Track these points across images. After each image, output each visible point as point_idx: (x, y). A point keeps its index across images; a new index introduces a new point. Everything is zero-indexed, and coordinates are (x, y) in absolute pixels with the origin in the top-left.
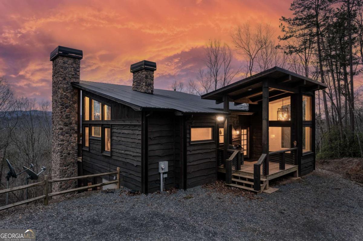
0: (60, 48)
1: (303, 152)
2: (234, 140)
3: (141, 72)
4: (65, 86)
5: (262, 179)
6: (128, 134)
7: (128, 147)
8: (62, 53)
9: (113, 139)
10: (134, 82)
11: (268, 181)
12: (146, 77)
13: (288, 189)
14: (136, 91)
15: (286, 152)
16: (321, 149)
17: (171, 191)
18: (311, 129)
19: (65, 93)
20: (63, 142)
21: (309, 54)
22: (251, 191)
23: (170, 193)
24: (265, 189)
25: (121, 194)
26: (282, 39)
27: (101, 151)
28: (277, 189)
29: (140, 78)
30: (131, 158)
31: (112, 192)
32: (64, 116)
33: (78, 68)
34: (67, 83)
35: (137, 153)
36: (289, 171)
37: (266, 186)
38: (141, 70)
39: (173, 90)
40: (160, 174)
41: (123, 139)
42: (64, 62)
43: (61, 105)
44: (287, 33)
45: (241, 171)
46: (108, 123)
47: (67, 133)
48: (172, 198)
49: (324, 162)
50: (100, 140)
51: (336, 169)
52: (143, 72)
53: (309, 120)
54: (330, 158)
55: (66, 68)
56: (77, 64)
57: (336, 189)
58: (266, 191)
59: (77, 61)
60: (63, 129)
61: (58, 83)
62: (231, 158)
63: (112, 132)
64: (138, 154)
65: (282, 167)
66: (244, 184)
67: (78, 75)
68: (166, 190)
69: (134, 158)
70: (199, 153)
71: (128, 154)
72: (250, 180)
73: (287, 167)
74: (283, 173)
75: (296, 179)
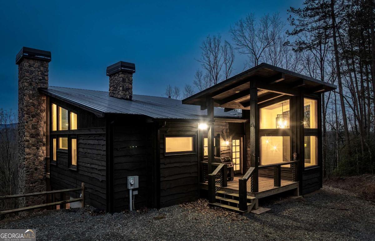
0: (25, 50)
1: (305, 166)
2: (222, 152)
3: (117, 75)
4: (31, 92)
5: (248, 197)
6: (94, 144)
7: (93, 160)
8: (27, 54)
9: (80, 152)
10: (110, 87)
11: (258, 200)
12: (124, 80)
13: (282, 209)
14: (113, 96)
15: (281, 166)
16: (339, 165)
17: (142, 210)
18: (317, 138)
19: (31, 101)
20: (30, 155)
21: (326, 51)
22: (236, 211)
23: (140, 213)
24: (254, 208)
25: (83, 213)
26: (291, 34)
27: (67, 165)
28: (268, 209)
29: (117, 82)
30: (97, 172)
31: (74, 211)
32: (31, 126)
33: (46, 72)
34: (34, 88)
35: (102, 166)
36: (286, 188)
37: (255, 205)
38: (118, 72)
39: (168, 97)
40: (129, 190)
41: (89, 151)
42: (29, 65)
43: (27, 114)
44: (297, 27)
45: (228, 187)
46: (75, 133)
47: (34, 146)
48: (141, 218)
49: (339, 179)
50: (66, 153)
51: (352, 187)
52: (120, 74)
53: (314, 128)
54: (348, 175)
55: (32, 72)
56: (45, 68)
57: (343, 210)
58: (254, 212)
59: (45, 64)
60: (29, 141)
61: (24, 89)
62: (215, 173)
63: (79, 143)
64: (103, 168)
65: (277, 183)
66: (229, 203)
67: (46, 80)
68: (136, 209)
69: (99, 172)
70: (175, 167)
71: (94, 168)
72: (235, 198)
73: (284, 183)
74: (278, 190)
75: (296, 197)
